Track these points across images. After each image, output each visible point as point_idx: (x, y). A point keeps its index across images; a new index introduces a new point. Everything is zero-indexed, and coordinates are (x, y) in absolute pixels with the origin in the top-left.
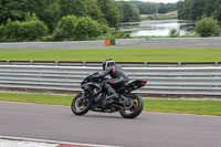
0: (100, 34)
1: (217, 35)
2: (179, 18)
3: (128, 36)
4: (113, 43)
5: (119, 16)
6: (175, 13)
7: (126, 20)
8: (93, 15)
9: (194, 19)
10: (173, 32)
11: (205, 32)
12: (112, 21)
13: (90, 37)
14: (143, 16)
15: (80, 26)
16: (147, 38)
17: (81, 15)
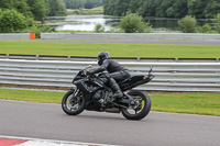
0: (25, 27)
1: (141, 31)
2: (105, 14)
3: (53, 30)
4: (38, 36)
5: (45, 9)
6: (101, 9)
7: (52, 14)
8: (19, 8)
9: (120, 15)
10: (98, 27)
11: (130, 28)
12: (38, 15)
13: (15, 29)
14: (69, 10)
15: (6, 19)
16: (72, 32)
17: (6, 7)
